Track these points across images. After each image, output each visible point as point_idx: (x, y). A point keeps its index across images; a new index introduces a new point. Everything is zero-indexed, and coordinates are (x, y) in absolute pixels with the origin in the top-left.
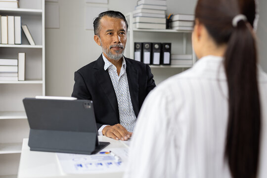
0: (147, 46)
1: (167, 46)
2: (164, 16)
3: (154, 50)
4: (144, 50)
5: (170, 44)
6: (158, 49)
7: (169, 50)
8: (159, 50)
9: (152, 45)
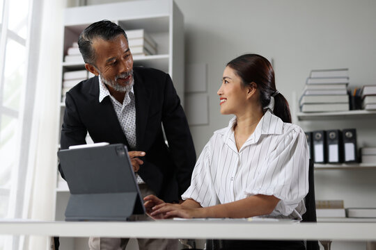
0: (318, 136)
1: (349, 134)
2: (345, 92)
3: (329, 142)
4: (315, 142)
5: (354, 131)
6: (335, 139)
7: (353, 140)
8: (337, 141)
9: (325, 134)
